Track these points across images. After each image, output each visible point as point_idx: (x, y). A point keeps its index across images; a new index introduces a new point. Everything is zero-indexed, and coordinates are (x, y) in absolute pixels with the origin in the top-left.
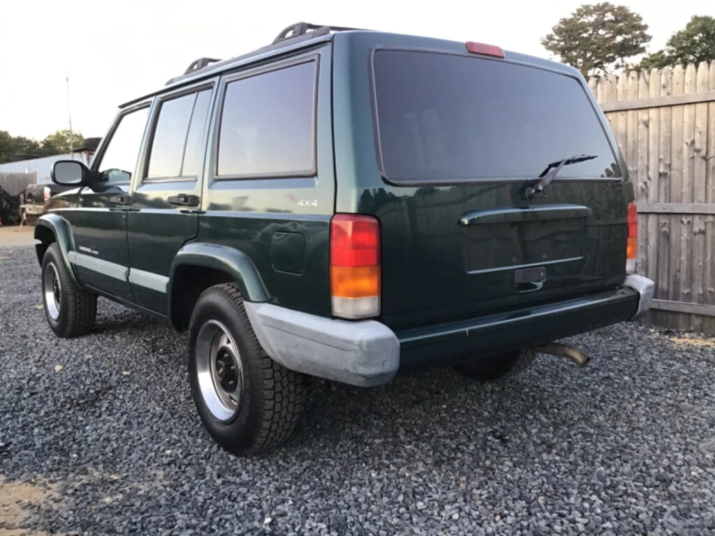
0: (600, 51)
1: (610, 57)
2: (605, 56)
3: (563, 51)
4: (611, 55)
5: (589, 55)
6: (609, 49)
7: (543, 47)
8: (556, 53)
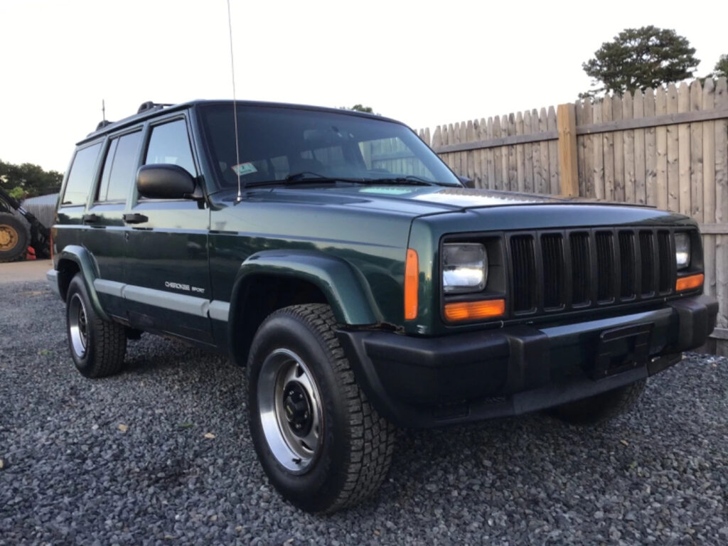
0: (645, 76)
1: (656, 82)
2: (651, 81)
3: (607, 77)
4: (657, 80)
5: (633, 80)
6: (655, 74)
7: (585, 73)
8: (599, 79)
